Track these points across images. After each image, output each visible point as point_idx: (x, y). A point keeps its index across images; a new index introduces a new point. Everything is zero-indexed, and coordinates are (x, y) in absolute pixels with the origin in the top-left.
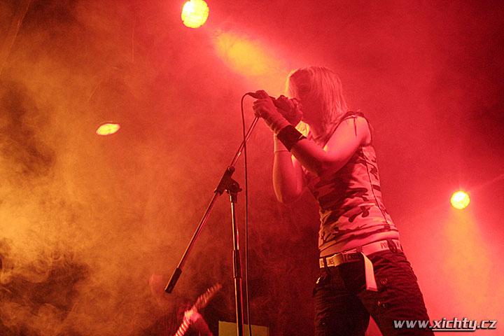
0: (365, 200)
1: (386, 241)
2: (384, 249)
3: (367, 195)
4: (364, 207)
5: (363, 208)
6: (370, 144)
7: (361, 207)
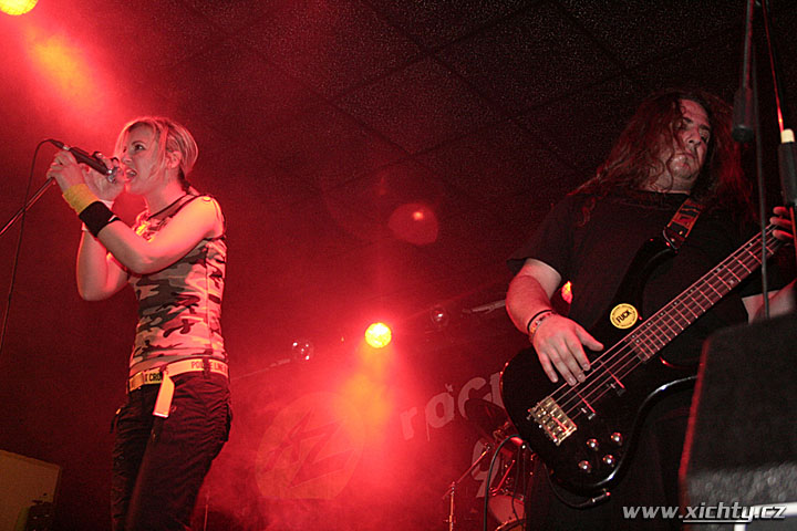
0: (192, 312)
1: (200, 360)
2: (195, 369)
3: (197, 305)
4: (187, 320)
5: (185, 321)
6: (221, 238)
7: (184, 320)
